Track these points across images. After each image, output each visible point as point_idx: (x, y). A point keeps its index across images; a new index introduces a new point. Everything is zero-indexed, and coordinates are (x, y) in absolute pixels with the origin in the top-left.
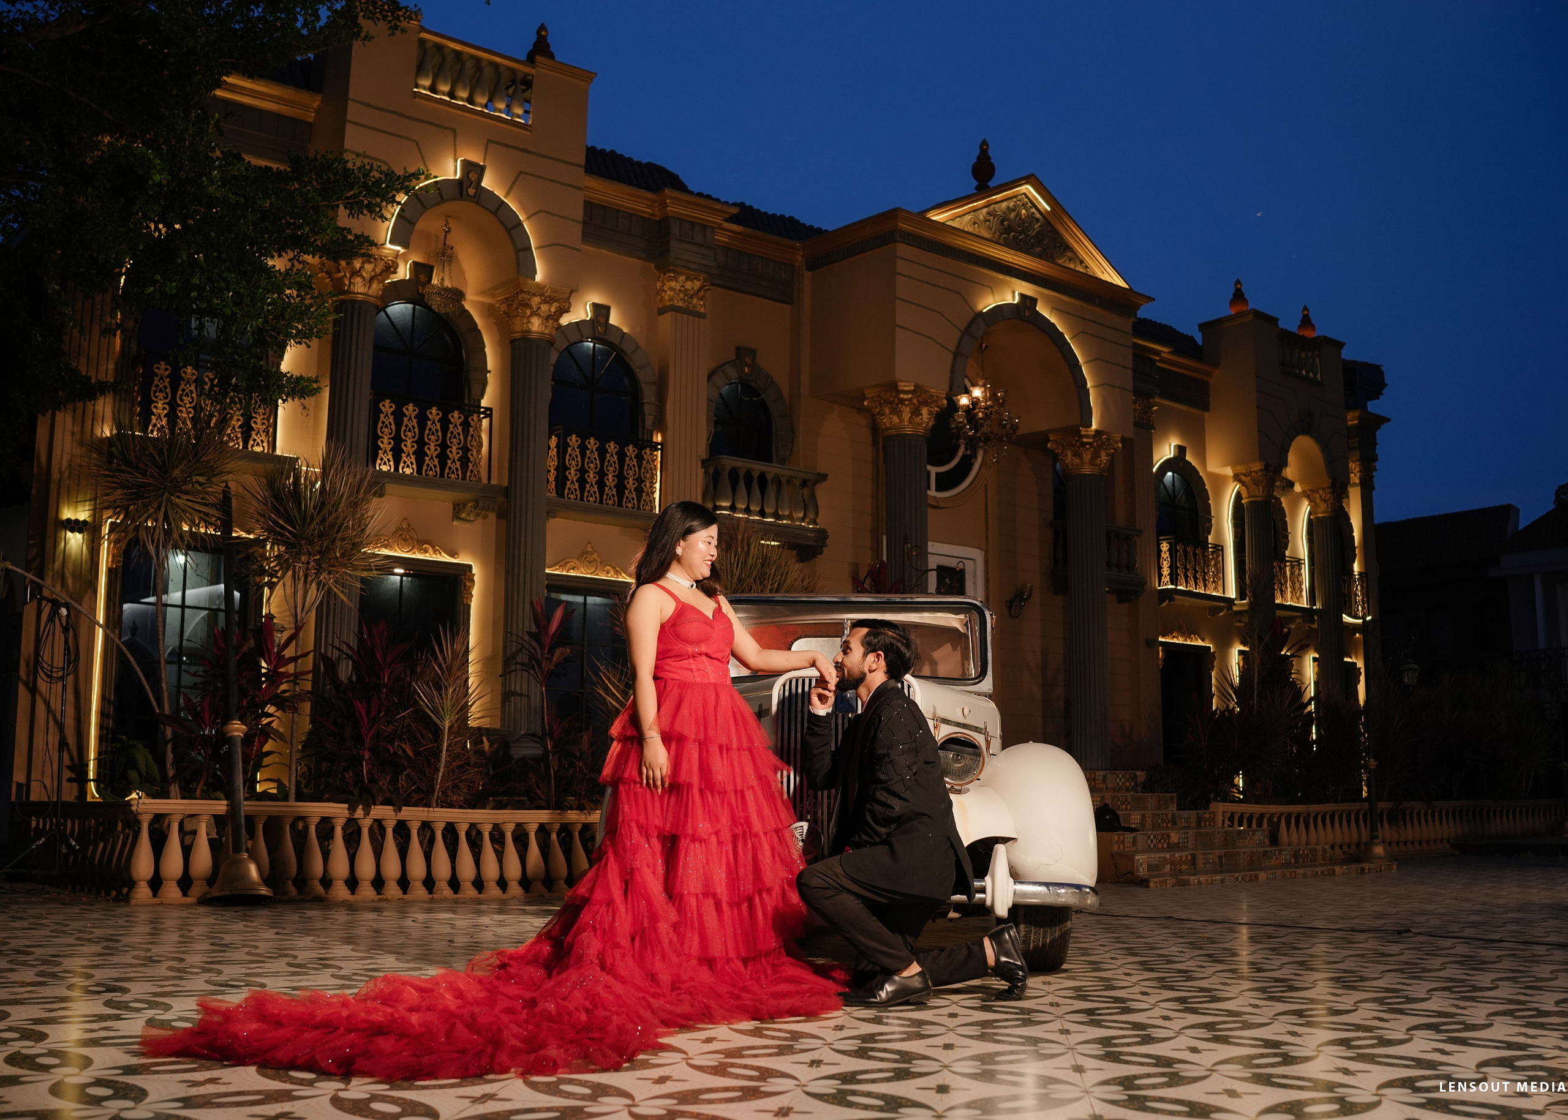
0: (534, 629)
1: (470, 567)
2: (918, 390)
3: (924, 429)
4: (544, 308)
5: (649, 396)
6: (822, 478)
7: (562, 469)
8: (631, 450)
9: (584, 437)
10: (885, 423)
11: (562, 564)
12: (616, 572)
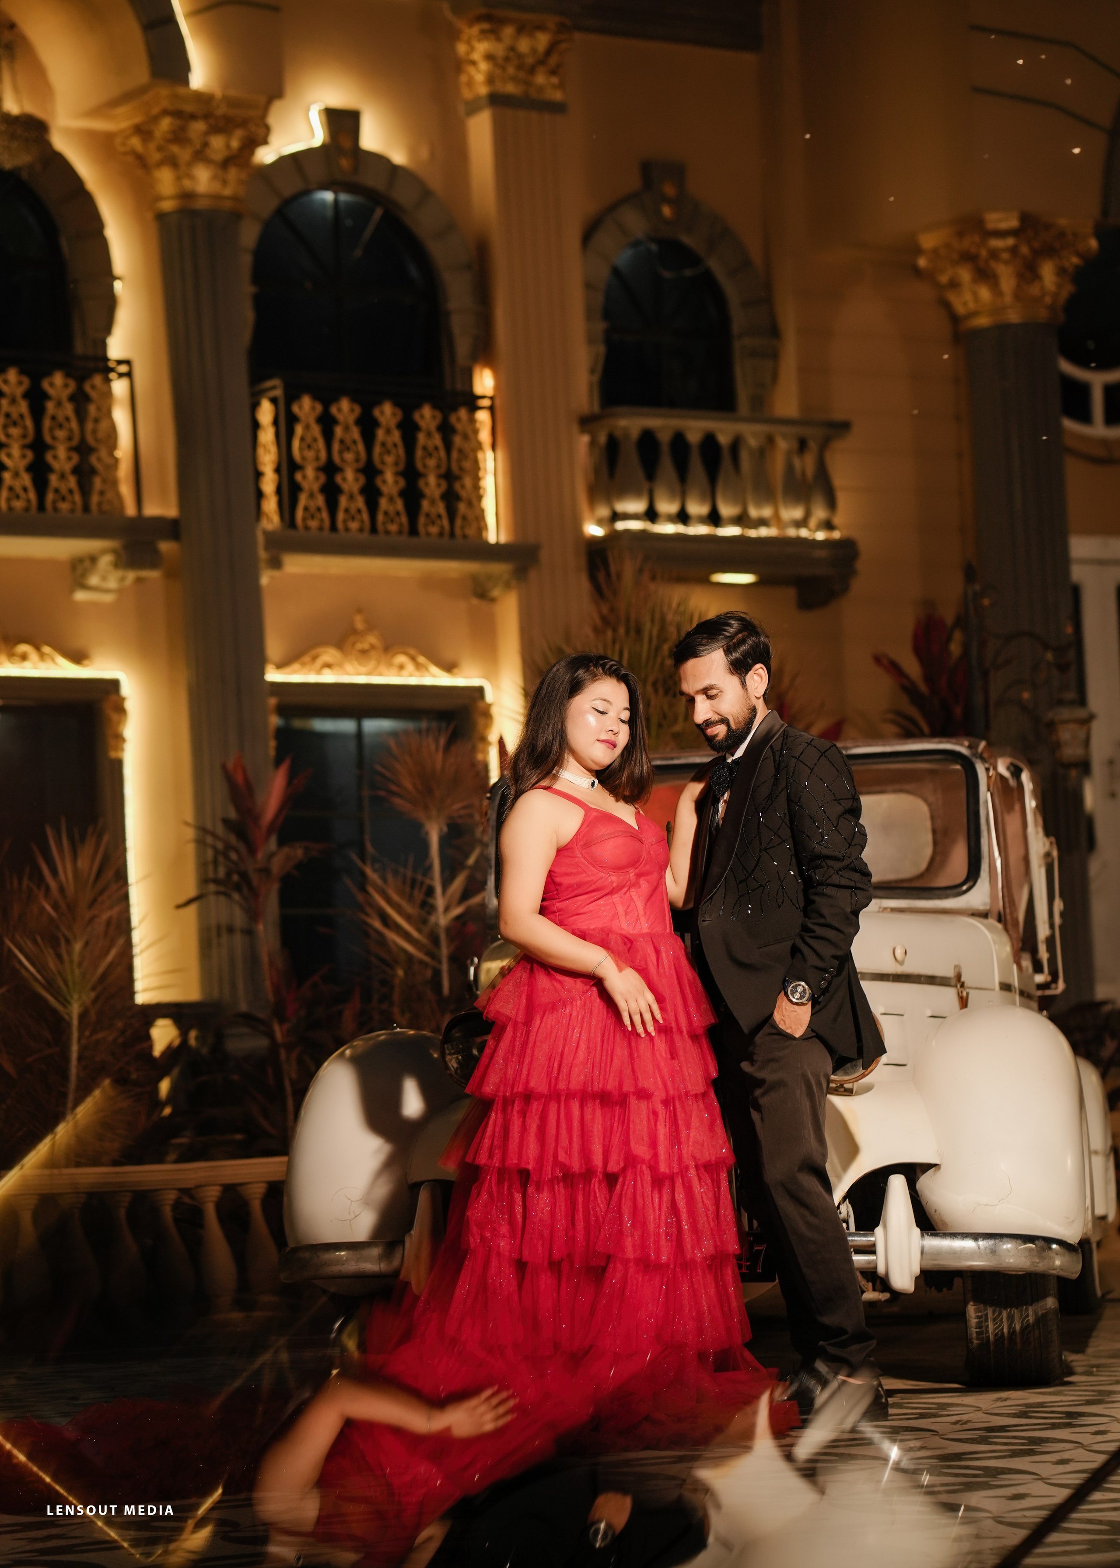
0: (233, 814)
1: (114, 685)
2: (1030, 226)
3: (1051, 308)
4: (217, 143)
5: (459, 296)
6: (843, 427)
7: (288, 468)
8: (427, 416)
9: (326, 398)
10: (965, 304)
11: (307, 658)
12: (418, 666)
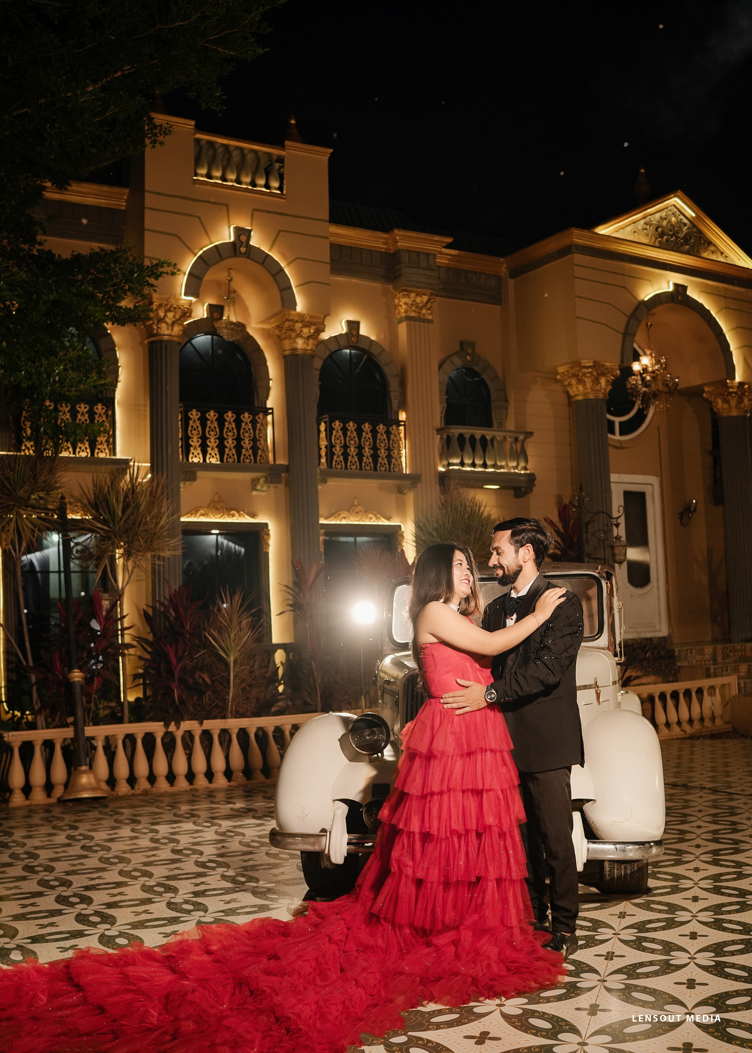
1: (266, 525)
2: (596, 365)
3: (604, 394)
4: (306, 330)
5: (394, 385)
6: (529, 434)
7: (330, 447)
8: (381, 428)
9: (344, 422)
10: (574, 391)
11: (336, 515)
12: (377, 518)
